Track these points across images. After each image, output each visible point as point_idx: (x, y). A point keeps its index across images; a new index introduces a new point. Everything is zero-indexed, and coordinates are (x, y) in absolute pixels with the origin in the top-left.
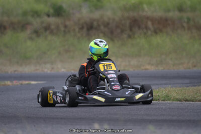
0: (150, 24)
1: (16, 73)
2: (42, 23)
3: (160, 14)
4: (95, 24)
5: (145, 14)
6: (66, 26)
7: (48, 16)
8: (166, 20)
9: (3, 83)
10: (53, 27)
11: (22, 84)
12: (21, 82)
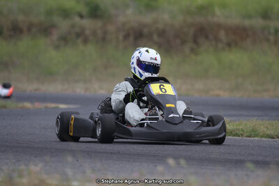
0: (222, 34)
1: (37, 92)
2: (73, 26)
3: (236, 21)
4: (146, 31)
5: (216, 19)
6: (105, 33)
7: (81, 16)
8: (245, 29)
9: (20, 105)
10: (88, 32)
11: (46, 108)
12: (45, 105)
